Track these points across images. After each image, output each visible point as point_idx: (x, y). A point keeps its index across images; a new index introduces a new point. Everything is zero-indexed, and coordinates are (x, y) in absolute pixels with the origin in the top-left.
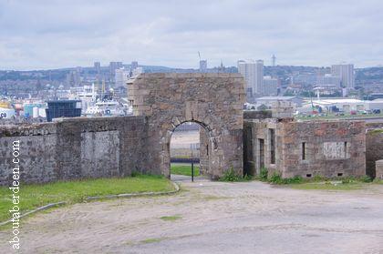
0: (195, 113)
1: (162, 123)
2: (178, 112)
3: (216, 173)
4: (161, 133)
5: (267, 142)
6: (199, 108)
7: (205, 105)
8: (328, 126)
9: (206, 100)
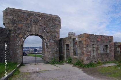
0: (37, 31)
1: (19, 34)
2: (28, 29)
3: (47, 60)
4: (18, 39)
5: (71, 45)
6: (39, 29)
7: (42, 27)
8: (102, 37)
9: (43, 25)
